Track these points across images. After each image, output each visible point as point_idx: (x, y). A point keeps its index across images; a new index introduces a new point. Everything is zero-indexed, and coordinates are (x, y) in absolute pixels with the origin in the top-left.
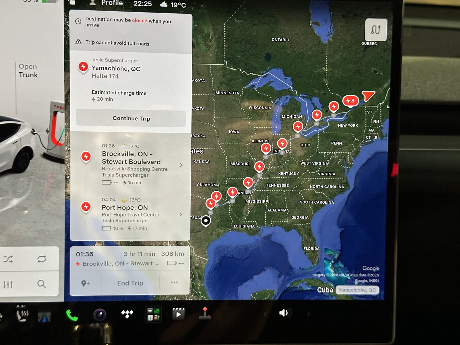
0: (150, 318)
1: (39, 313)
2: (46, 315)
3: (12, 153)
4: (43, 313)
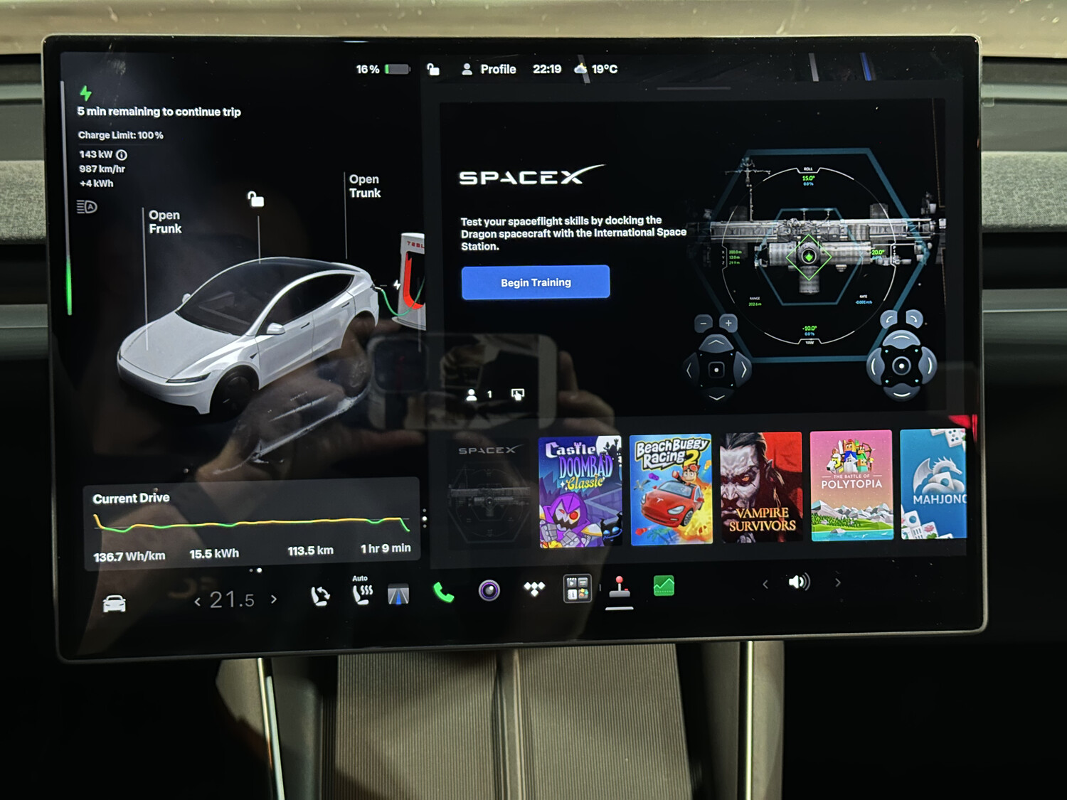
0: (572, 595)
1: (389, 590)
2: (400, 592)
3: (342, 323)
4: (395, 590)
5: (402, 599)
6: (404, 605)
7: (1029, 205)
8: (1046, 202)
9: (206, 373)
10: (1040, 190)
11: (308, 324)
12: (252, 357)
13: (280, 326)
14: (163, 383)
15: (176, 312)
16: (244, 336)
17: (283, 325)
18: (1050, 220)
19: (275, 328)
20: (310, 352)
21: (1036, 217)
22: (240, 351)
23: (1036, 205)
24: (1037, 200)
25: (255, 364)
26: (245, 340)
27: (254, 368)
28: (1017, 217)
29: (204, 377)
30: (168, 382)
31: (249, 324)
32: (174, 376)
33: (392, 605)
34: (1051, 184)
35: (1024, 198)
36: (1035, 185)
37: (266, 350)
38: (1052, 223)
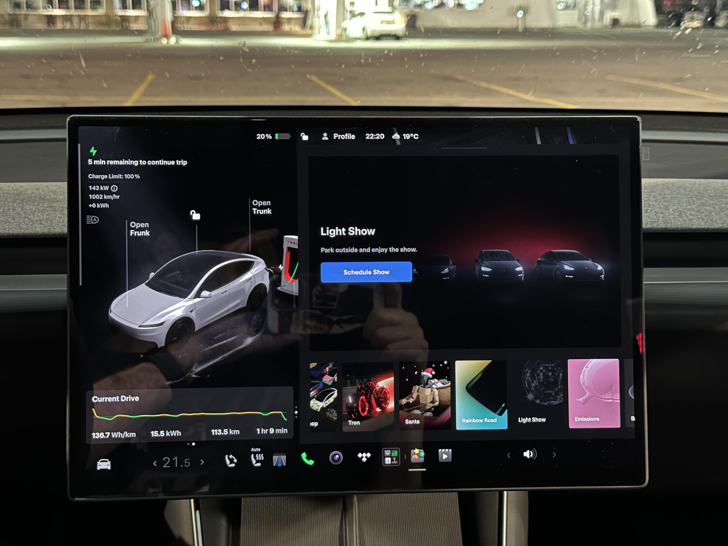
1: (274, 457)
2: (281, 459)
3: (247, 290)
4: (278, 457)
5: (282, 463)
6: (283, 466)
7: (679, 215)
8: (690, 213)
9: (163, 321)
10: (687, 206)
11: (226, 291)
12: (191, 312)
13: (209, 293)
14: (136, 327)
15: (145, 284)
16: (186, 299)
17: (210, 292)
18: (692, 225)
19: (205, 294)
20: (227, 308)
21: (683, 224)
22: (184, 307)
23: (683, 216)
24: (684, 212)
25: (193, 315)
26: (187, 301)
27: (192, 318)
28: (671, 223)
29: (162, 324)
30: (139, 327)
31: (190, 291)
32: (143, 323)
33: (275, 466)
34: (694, 202)
35: (676, 211)
36: (683, 203)
37: (200, 307)
38: (694, 227)
